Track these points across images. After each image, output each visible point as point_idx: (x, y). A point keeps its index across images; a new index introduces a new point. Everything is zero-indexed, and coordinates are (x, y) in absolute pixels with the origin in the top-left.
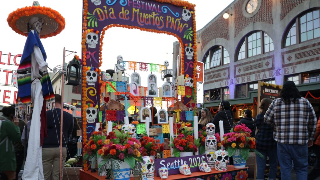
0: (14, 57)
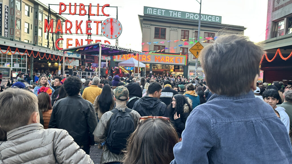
0: (102, 7)
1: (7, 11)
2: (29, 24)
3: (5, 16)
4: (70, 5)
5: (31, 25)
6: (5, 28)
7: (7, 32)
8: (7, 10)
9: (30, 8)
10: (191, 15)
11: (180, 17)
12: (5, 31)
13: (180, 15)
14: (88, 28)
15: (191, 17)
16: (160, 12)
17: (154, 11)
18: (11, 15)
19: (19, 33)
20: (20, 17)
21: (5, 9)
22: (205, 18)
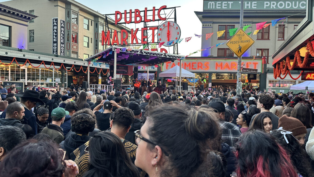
0: (158, 10)
1: (63, 26)
2: (88, 37)
3: (61, 31)
4: (126, 13)
5: (91, 38)
6: (61, 43)
7: (63, 46)
8: (63, 24)
9: (90, 21)
10: (272, 4)
11: (256, 8)
12: (62, 46)
13: (256, 5)
14: (144, 37)
15: (272, 5)
16: (226, 5)
17: (217, 5)
18: (67, 29)
19: (76, 47)
20: (77, 31)
21: (61, 24)
22: (295, 6)
